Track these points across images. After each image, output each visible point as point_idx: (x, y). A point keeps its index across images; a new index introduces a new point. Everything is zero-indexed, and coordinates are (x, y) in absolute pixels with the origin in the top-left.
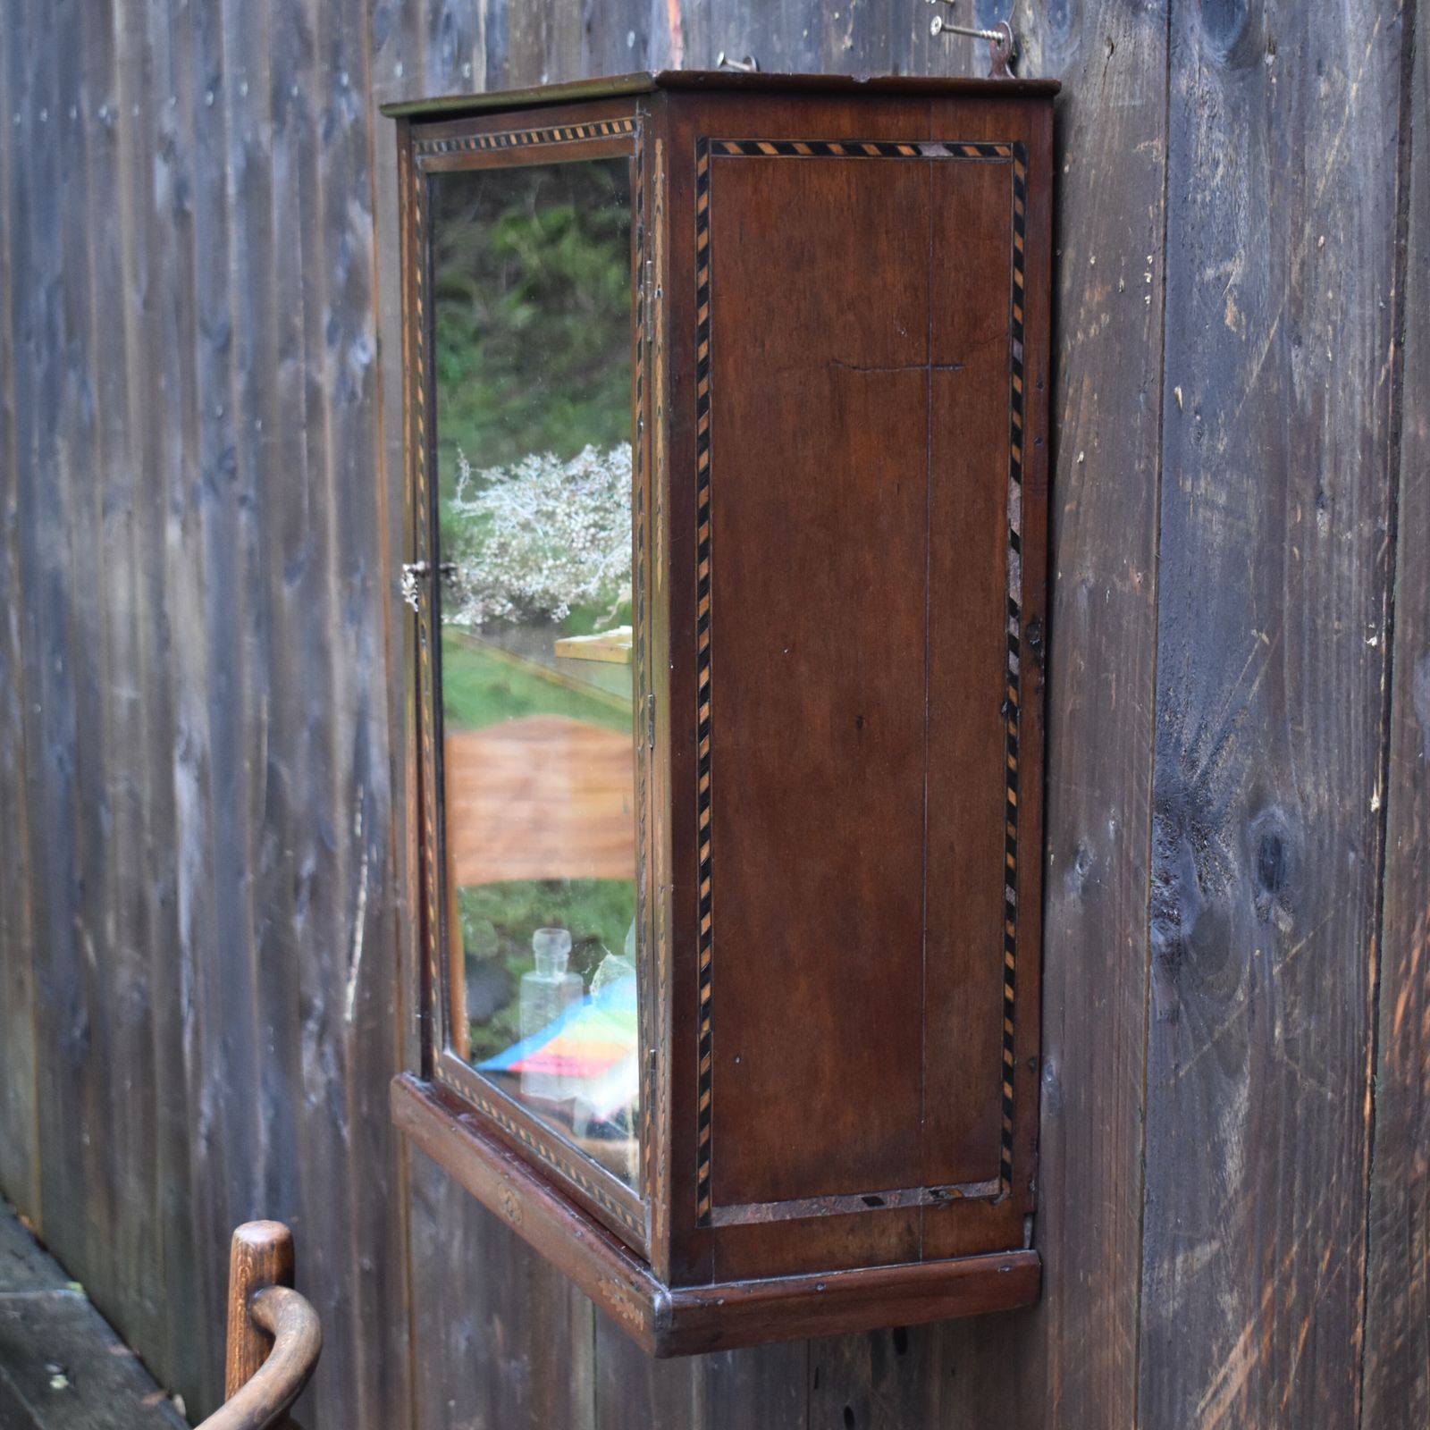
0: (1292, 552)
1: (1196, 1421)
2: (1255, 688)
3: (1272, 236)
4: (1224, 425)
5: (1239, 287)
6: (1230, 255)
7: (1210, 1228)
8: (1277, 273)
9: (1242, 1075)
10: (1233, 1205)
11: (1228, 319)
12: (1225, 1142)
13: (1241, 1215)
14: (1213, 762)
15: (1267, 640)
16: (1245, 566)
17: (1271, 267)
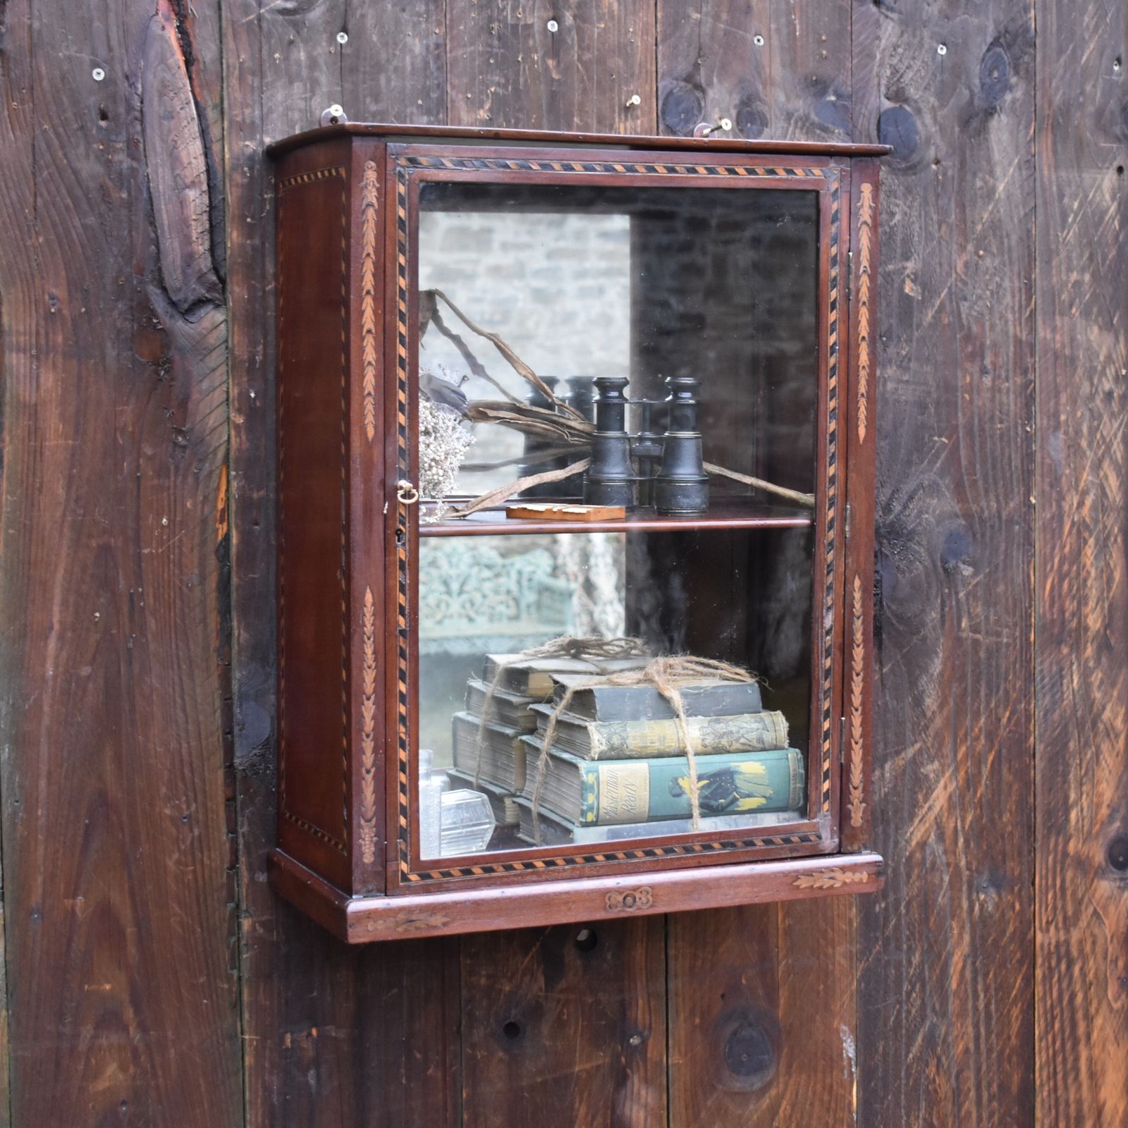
0: (963, 397)
1: (907, 841)
2: (938, 465)
3: (941, 251)
4: (906, 341)
5: (915, 274)
6: (908, 259)
7: (913, 739)
8: (946, 267)
9: (936, 653)
10: (932, 720)
11: (907, 290)
12: (923, 691)
13: (938, 722)
14: (905, 507)
15: (946, 441)
16: (926, 407)
17: (941, 264)
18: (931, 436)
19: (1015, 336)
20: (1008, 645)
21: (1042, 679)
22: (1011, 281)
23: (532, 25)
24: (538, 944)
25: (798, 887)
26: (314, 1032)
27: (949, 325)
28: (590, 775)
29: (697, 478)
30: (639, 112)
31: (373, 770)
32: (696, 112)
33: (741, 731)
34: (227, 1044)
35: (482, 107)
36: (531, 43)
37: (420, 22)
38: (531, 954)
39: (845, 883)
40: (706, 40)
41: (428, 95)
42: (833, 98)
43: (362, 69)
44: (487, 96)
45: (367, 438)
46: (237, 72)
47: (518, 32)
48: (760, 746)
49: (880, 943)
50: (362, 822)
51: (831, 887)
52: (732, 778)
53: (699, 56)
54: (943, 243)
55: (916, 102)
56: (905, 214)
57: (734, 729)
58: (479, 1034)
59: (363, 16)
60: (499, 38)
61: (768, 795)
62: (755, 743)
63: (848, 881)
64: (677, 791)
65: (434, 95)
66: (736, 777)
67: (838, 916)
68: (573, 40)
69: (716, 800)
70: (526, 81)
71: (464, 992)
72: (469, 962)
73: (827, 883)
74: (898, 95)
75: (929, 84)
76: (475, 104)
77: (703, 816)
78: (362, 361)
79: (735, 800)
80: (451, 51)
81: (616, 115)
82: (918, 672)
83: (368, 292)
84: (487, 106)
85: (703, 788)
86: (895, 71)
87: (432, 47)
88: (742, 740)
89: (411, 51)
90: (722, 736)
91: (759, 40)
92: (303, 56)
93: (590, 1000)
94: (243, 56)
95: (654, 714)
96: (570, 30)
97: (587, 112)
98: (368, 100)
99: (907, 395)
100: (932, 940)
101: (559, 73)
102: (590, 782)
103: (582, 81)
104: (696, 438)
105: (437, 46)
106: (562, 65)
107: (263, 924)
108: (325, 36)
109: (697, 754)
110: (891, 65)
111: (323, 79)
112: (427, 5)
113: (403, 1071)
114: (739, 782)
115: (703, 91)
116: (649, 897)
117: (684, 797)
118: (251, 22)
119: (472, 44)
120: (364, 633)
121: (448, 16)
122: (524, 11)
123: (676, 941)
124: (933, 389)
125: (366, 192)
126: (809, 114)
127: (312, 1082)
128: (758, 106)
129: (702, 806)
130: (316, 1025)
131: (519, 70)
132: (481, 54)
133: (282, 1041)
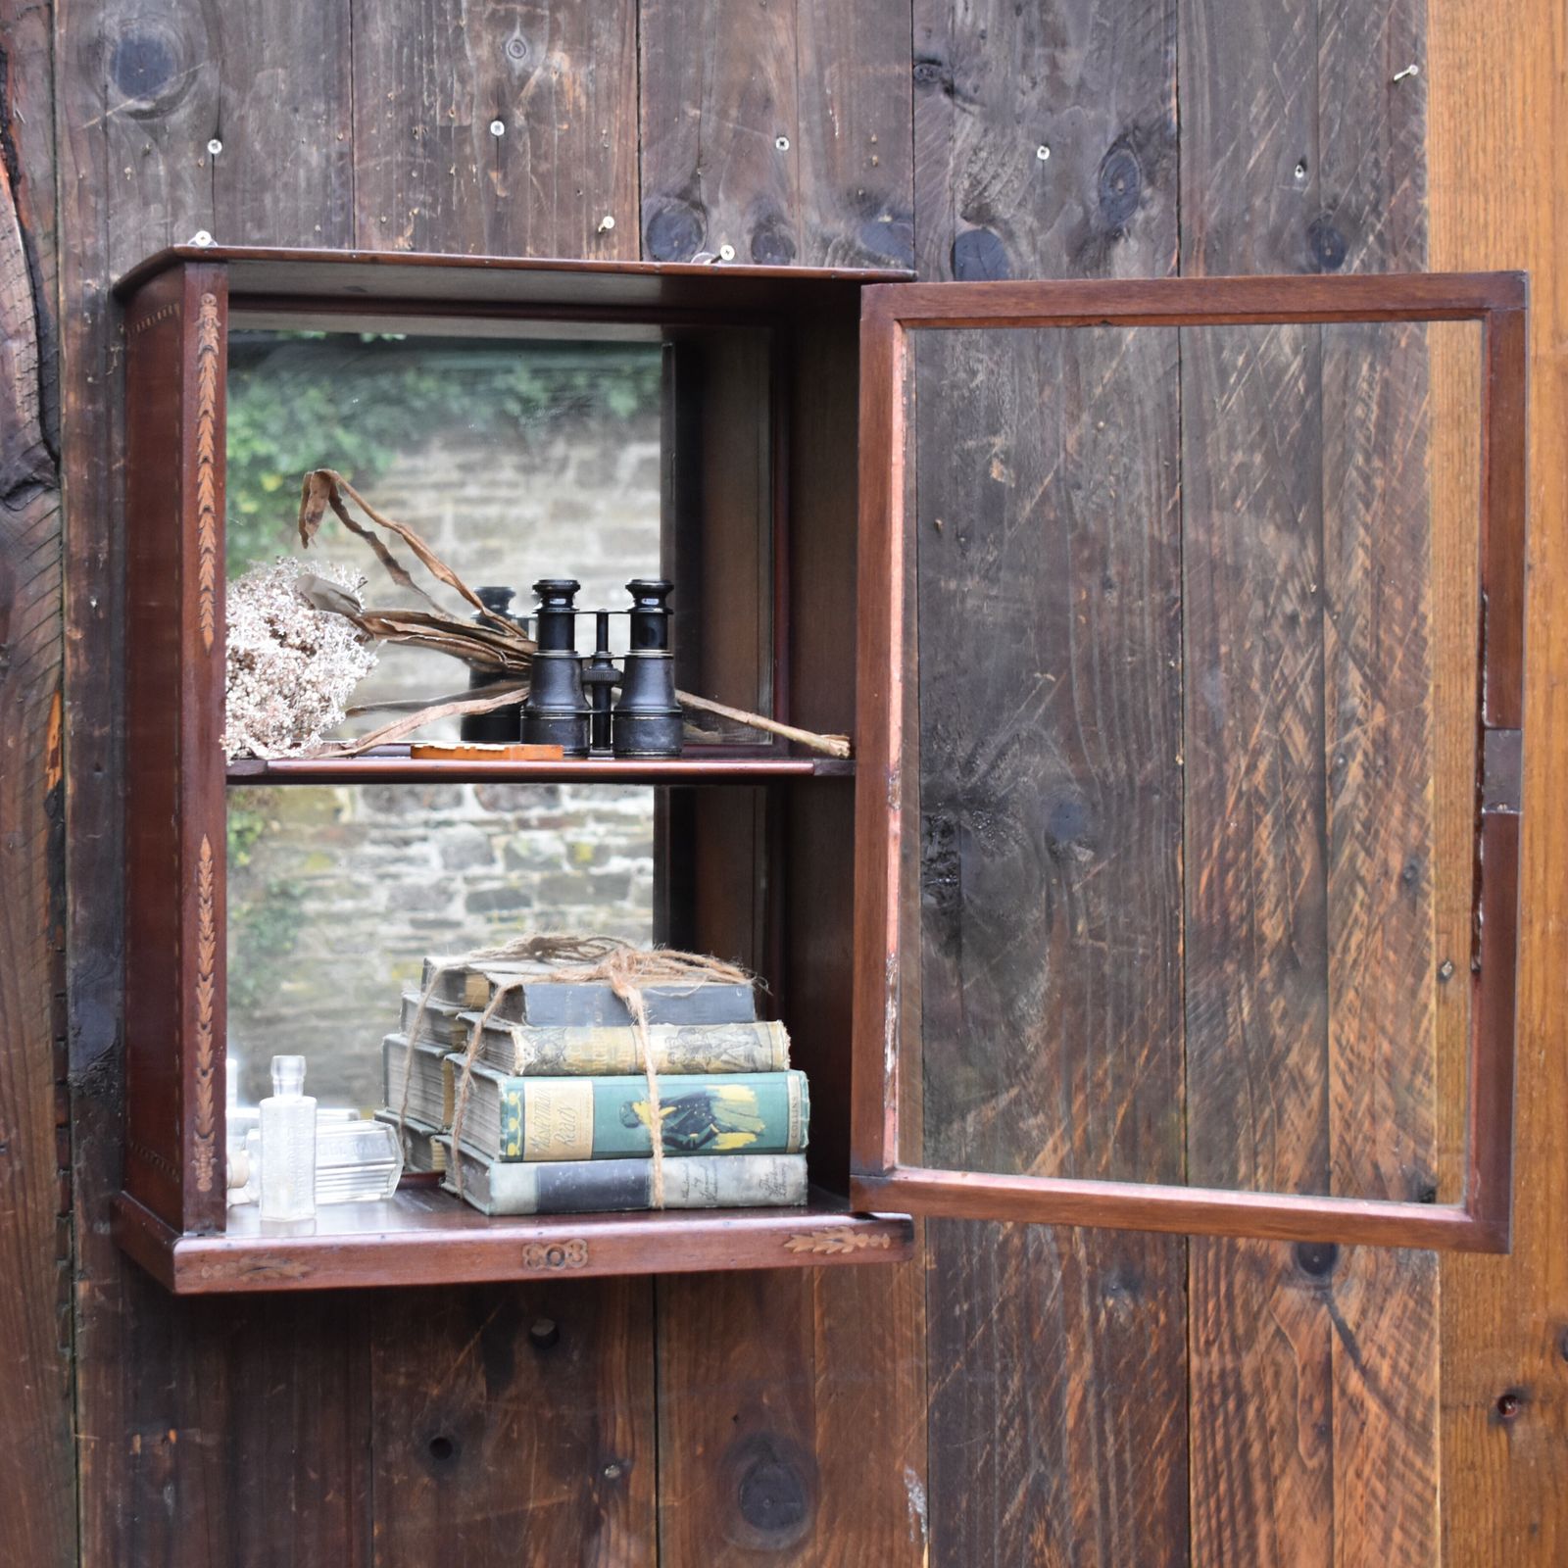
0: (1077, 620)
2: (1040, 711)
3: (1043, 422)
4: (993, 543)
5: (1006, 453)
6: (995, 433)
7: (1007, 1081)
8: (1050, 443)
9: (1041, 968)
10: (1034, 1056)
11: (994, 475)
12: (1022, 1017)
13: (1044, 1060)
14: (993, 767)
15: (1053, 679)
16: (1024, 632)
17: (1043, 442)
18: (1031, 671)
19: (1152, 537)
20: (1145, 958)
21: (1196, 1007)
22: (1146, 463)
23: (469, 128)
24: (478, 1335)
25: (791, 1250)
26: (172, 1435)
27: (1056, 522)
28: (513, 1094)
29: (665, 710)
30: (615, 239)
31: (211, 1071)
32: (695, 239)
33: (724, 1045)
34: (56, 1446)
35: (400, 232)
36: (468, 150)
37: (318, 125)
38: (467, 1349)
39: (857, 1249)
40: (708, 143)
41: (329, 219)
42: (887, 219)
43: (240, 186)
44: (408, 218)
45: (203, 645)
46: (75, 191)
47: (450, 137)
48: (750, 1065)
49: (962, 1358)
50: (197, 1137)
51: (839, 1252)
52: (708, 1105)
53: (699, 165)
54: (1047, 411)
55: (1006, 222)
56: (992, 372)
57: (714, 1042)
58: (396, 1450)
59: (242, 118)
60: (425, 145)
61: (758, 1130)
62: (742, 1062)
63: (862, 1245)
64: (631, 1120)
65: (337, 219)
66: (712, 1103)
67: (901, 1318)
68: (525, 145)
69: (686, 1134)
70: (461, 200)
71: (375, 1394)
72: (382, 1353)
73: (832, 1247)
74: (981, 214)
75: (1024, 199)
76: (391, 230)
77: (668, 1155)
78: (197, 548)
79: (711, 1135)
80: (359, 163)
81: (585, 243)
82: (1014, 991)
83: (206, 460)
84: (409, 232)
85: (666, 1117)
86: (976, 181)
87: (334, 156)
88: (725, 1057)
89: (306, 162)
90: (696, 1049)
91: (782, 144)
92: (162, 169)
93: (549, 1414)
94: (83, 171)
95: (604, 1019)
96: (520, 133)
97: (543, 240)
98: (249, 225)
99: (993, 614)
100: (1037, 1358)
101: (506, 188)
102: (513, 1104)
103: (538, 199)
104: (665, 658)
105: (341, 156)
106: (510, 179)
107: (104, 1290)
108: (191, 145)
109: (658, 1073)
110: (970, 175)
111: (189, 199)
112: (328, 103)
113: (292, 1494)
114: (717, 1111)
115: (705, 210)
116: (583, 1252)
117: (641, 1128)
118: (93, 128)
119: (387, 152)
120: (200, 895)
121: (356, 116)
122: (458, 108)
123: (669, 1340)
124: (1032, 608)
125: (202, 333)
126: (853, 240)
127: (169, 1501)
128: (782, 230)
129: (666, 1140)
130: (174, 1426)
131: (451, 186)
132: (399, 165)
133: (129, 1444)
